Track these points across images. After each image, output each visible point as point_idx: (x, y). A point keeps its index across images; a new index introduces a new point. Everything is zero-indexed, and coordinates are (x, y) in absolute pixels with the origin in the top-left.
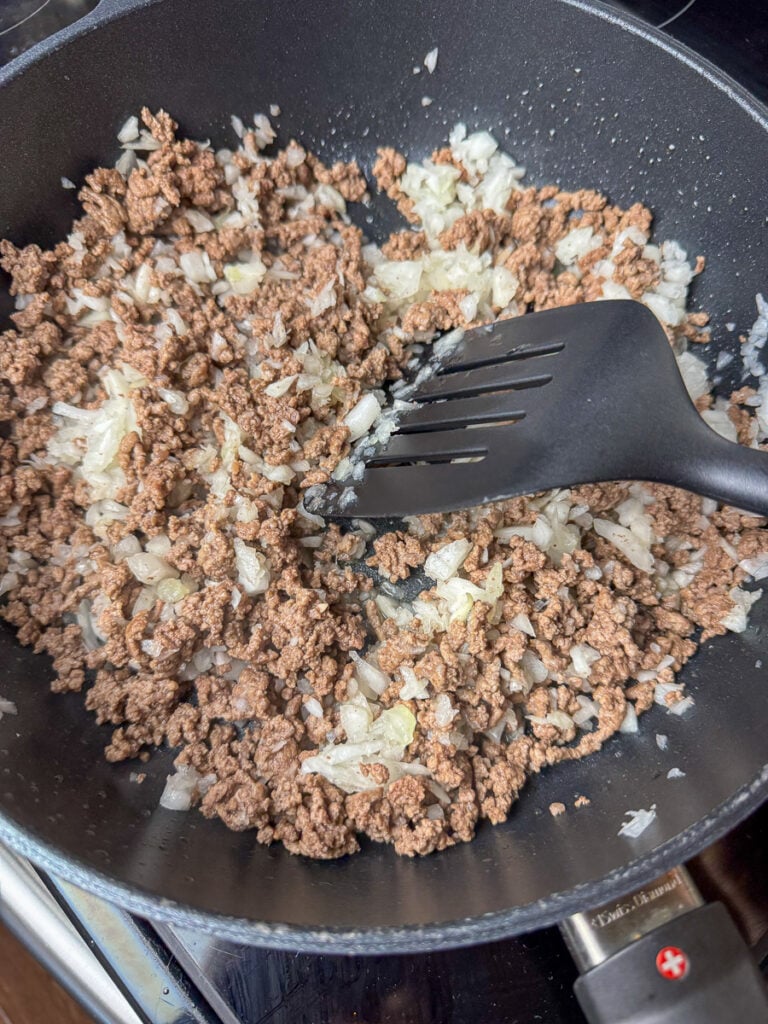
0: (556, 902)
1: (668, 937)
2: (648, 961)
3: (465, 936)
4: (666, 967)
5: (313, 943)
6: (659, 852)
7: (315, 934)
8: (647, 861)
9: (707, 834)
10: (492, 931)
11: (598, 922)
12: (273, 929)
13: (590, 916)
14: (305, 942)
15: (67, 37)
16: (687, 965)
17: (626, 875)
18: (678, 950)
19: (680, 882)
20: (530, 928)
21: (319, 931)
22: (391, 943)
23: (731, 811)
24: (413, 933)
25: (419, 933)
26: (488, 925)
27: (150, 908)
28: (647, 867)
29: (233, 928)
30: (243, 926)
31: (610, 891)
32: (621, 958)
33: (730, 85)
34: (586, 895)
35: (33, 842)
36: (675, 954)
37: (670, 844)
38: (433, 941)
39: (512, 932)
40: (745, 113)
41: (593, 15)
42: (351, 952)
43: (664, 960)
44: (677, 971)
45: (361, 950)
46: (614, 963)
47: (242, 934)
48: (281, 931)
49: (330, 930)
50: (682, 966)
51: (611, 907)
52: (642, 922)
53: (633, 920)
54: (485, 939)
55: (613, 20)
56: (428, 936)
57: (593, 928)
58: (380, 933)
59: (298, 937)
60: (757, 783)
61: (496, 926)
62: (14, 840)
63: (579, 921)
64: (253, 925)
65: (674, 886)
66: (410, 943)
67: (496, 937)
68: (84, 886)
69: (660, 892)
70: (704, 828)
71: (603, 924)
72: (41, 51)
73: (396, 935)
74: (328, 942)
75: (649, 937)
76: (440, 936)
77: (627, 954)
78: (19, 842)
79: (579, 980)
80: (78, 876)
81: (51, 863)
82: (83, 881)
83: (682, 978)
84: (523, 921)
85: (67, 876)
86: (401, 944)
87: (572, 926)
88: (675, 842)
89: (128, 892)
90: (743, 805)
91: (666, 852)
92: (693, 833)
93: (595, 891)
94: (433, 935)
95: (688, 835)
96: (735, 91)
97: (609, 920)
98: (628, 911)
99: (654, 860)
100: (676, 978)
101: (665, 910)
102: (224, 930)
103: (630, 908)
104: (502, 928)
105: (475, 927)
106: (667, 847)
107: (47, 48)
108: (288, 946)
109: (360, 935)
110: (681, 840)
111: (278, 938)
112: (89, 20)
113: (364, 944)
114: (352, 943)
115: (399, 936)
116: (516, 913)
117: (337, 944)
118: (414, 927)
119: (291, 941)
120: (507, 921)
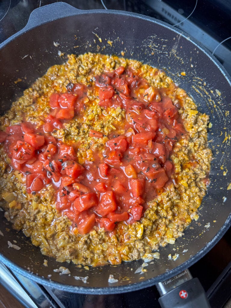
0: (153, 280)
1: (183, 287)
2: (177, 294)
3: (129, 289)
4: (182, 295)
5: (90, 292)
6: (180, 266)
7: (90, 289)
8: (176, 269)
9: (192, 262)
10: (136, 288)
11: (164, 284)
12: (79, 288)
13: (162, 283)
14: (88, 291)
15: (17, 36)
16: (187, 295)
17: (171, 272)
18: (185, 291)
19: (186, 273)
20: (146, 287)
21: (91, 288)
22: (110, 291)
23: (199, 255)
24: (116, 289)
25: (117, 289)
26: (135, 286)
27: (47, 283)
28: (177, 271)
29: (69, 288)
30: (71, 288)
31: (167, 277)
32: (170, 293)
33: (204, 49)
34: (160, 278)
35: (16, 267)
36: (184, 292)
38: (121, 291)
39: (141, 288)
40: (208, 57)
41: (166, 28)
42: (100, 294)
43: (181, 294)
44: (184, 296)
46: (168, 294)
47: (71, 290)
48: (81, 289)
49: (94, 288)
50: (186, 295)
51: (168, 280)
52: (176, 283)
53: (174, 282)
54: (134, 290)
55: (172, 30)
56: (119, 289)
57: (163, 285)
58: (107, 289)
59: (86, 290)
60: (206, 248)
61: (137, 286)
62: (11, 266)
63: (160, 284)
64: (74, 287)
65: (184, 274)
66: (115, 291)
67: (137, 289)
68: (29, 278)
69: (181, 275)
70: (192, 260)
71: (166, 284)
72: (10, 40)
73: (111, 289)
74: (94, 291)
75: (178, 287)
76: (122, 289)
77: (172, 292)
78: (12, 266)
79: (160, 298)
80: (28, 275)
81: (21, 272)
82: (29, 276)
83: (186, 298)
84: (144, 285)
85: (25, 275)
86: (112, 292)
87: (158, 285)
88: (184, 264)
89: (41, 279)
90: (202, 254)
91: (181, 266)
92: (189, 261)
93: (163, 277)
94: (121, 289)
95: (187, 262)
96: (205, 51)
97: (167, 283)
98: (172, 280)
99: (178, 268)
100: (185, 298)
101: (182, 280)
102: (66, 289)
103: (173, 280)
104: (139, 287)
105: (132, 287)
106: (182, 265)
107: (12, 39)
108: (83, 293)
109: (102, 289)
110: (185, 263)
111: (81, 290)
112: (23, 30)
113: (103, 292)
114: (100, 292)
115: (112, 289)
116: (142, 283)
117: (96, 292)
118: (116, 287)
119: (84, 291)
120: (140, 285)
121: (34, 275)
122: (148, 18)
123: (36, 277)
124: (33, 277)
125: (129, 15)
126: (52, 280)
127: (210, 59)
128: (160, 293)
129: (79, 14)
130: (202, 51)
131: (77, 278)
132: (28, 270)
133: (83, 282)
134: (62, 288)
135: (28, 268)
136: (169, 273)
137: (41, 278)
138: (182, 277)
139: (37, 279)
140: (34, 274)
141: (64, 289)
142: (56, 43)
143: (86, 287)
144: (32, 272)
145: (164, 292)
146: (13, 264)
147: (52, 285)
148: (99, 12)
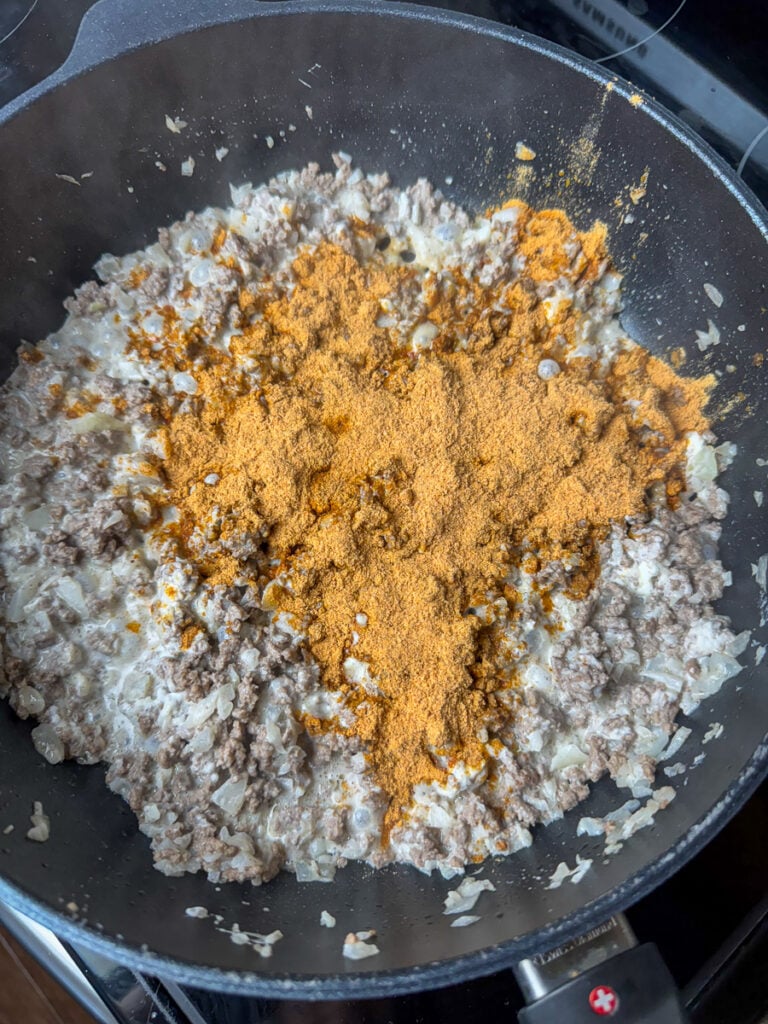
0: (496, 953)
1: (601, 977)
2: (582, 998)
3: (413, 984)
4: (597, 1004)
5: (278, 990)
6: (591, 907)
7: (279, 982)
8: (579, 916)
9: (635, 891)
10: (436, 979)
11: (539, 961)
12: (243, 977)
13: (533, 960)
14: (271, 988)
15: (37, 96)
17: (560, 928)
18: (609, 988)
19: (615, 924)
20: (472, 976)
21: (283, 979)
22: (348, 990)
23: (658, 869)
24: (367, 980)
25: (373, 981)
26: (434, 973)
27: (133, 960)
28: (579, 922)
29: (208, 977)
30: (216, 974)
31: (544, 943)
32: (558, 996)
33: (692, 139)
34: (523, 947)
36: (607, 992)
37: (601, 900)
38: (385, 988)
39: (455, 980)
40: (705, 166)
42: (312, 997)
43: (596, 998)
44: (607, 1008)
45: (320, 996)
46: (553, 999)
47: (216, 982)
48: (250, 979)
49: (293, 978)
50: (612, 1003)
51: (552, 951)
52: (579, 961)
53: (574, 955)
54: (431, 986)
55: (579, 69)
56: (380, 984)
57: (535, 966)
58: (338, 980)
59: (264, 985)
60: (683, 844)
61: (442, 974)
63: (526, 966)
64: (225, 974)
65: (609, 928)
66: (364, 990)
67: (442, 984)
69: (596, 933)
70: (633, 886)
71: (543, 962)
73: (352, 982)
74: (291, 990)
75: (583, 977)
76: (390, 983)
77: (564, 992)
79: (522, 1011)
80: (68, 931)
81: (44, 918)
82: (73, 935)
83: (612, 1014)
84: (465, 970)
86: (356, 991)
87: (519, 967)
88: (606, 898)
89: (114, 945)
90: (669, 865)
91: (597, 908)
92: (623, 890)
93: (531, 944)
94: (385, 983)
95: (618, 892)
96: (697, 145)
97: (550, 959)
98: (567, 951)
99: (585, 915)
100: (607, 1013)
101: (601, 950)
102: (199, 979)
103: (568, 948)
104: (446, 977)
105: (423, 976)
106: (598, 903)
107: (17, 109)
108: (255, 993)
109: (320, 982)
110: (611, 897)
111: (248, 985)
112: (58, 77)
113: (323, 991)
114: (313, 990)
115: (354, 983)
116: (460, 963)
117: (300, 991)
118: (368, 975)
119: (259, 988)
120: (451, 970)
121: (89, 931)
122: (491, 27)
123: (96, 935)
124: (87, 935)
125: (428, 17)
126: (150, 950)
127: (711, 172)
128: (525, 993)
129: (252, 18)
130: (684, 145)
131: (239, 938)
132: (67, 914)
133: (257, 954)
134: (182, 975)
135: (72, 906)
136: (552, 930)
137: (114, 939)
138: (600, 941)
139: (101, 942)
140: (90, 927)
141: (191, 978)
142: (174, 121)
143: (265, 971)
144: (85, 921)
145: (538, 990)
146: (19, 892)
147: (151, 966)
148: (322, 9)
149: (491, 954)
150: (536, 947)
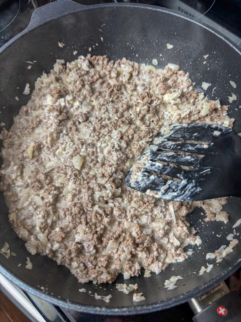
0: (186, 295)
1: (220, 303)
2: (214, 311)
3: (159, 307)
4: (220, 312)
5: (113, 312)
6: (216, 278)
8: (212, 281)
10: (166, 305)
11: (198, 299)
12: (101, 308)
13: (196, 298)
14: (111, 312)
15: (19, 37)
16: (227, 312)
17: (206, 286)
18: (223, 307)
19: (223, 285)
20: (178, 304)
21: (115, 308)
22: (137, 310)
23: (237, 264)
24: (143, 307)
25: (145, 307)
26: (165, 303)
27: (64, 304)
28: (212, 283)
29: (89, 309)
30: (92, 308)
31: (201, 291)
32: (207, 311)
34: (194, 293)
35: (28, 286)
36: (223, 308)
37: (219, 276)
38: (149, 309)
39: (173, 305)
40: (228, 44)
41: (179, 17)
42: (125, 314)
43: (219, 310)
44: (223, 313)
45: (128, 313)
46: (204, 312)
47: (92, 311)
48: (104, 309)
49: (118, 308)
50: (225, 312)
51: (203, 295)
52: (212, 298)
53: (209, 297)
54: (165, 308)
55: (186, 18)
56: (147, 308)
57: (197, 301)
58: (133, 308)
59: (108, 311)
62: (22, 286)
63: (193, 300)
64: (95, 308)
65: (221, 287)
66: (142, 310)
67: (168, 307)
68: (44, 299)
69: (217, 289)
70: (229, 270)
71: (200, 300)
72: (12, 42)
74: (118, 312)
75: (215, 303)
76: (151, 308)
77: (208, 309)
78: (24, 286)
79: (194, 317)
80: (42, 296)
81: (34, 292)
82: (44, 297)
83: (225, 315)
84: (175, 302)
85: (39, 296)
86: (139, 311)
87: (191, 301)
89: (57, 300)
91: (217, 278)
92: (226, 272)
93: (197, 291)
95: (224, 272)
97: (202, 299)
99: (214, 281)
100: (223, 315)
101: (219, 294)
102: (86, 310)
103: (208, 294)
104: (170, 304)
105: (162, 304)
106: (218, 276)
108: (106, 313)
109: (127, 309)
110: (222, 274)
111: (103, 311)
112: (26, 31)
113: (129, 312)
114: (125, 311)
115: (139, 308)
116: (174, 299)
117: (121, 312)
118: (143, 305)
119: (107, 312)
120: (171, 302)
121: (49, 296)
122: (159, 8)
123: (51, 297)
124: (48, 297)
125: (138, 6)
126: (69, 301)
127: (230, 46)
128: (194, 311)
129: (84, 10)
130: (220, 38)
131: (98, 297)
132: (41, 290)
133: (104, 302)
134: (81, 309)
135: (42, 288)
136: (203, 287)
137: (57, 298)
138: (219, 291)
139: (53, 299)
140: (49, 294)
141: (84, 310)
142: (61, 44)
143: (108, 306)
144: (47, 292)
145: (199, 310)
146: (25, 284)
147: (70, 306)
148: (105, 6)
149: (184, 296)
150: (199, 292)
